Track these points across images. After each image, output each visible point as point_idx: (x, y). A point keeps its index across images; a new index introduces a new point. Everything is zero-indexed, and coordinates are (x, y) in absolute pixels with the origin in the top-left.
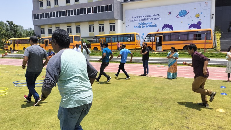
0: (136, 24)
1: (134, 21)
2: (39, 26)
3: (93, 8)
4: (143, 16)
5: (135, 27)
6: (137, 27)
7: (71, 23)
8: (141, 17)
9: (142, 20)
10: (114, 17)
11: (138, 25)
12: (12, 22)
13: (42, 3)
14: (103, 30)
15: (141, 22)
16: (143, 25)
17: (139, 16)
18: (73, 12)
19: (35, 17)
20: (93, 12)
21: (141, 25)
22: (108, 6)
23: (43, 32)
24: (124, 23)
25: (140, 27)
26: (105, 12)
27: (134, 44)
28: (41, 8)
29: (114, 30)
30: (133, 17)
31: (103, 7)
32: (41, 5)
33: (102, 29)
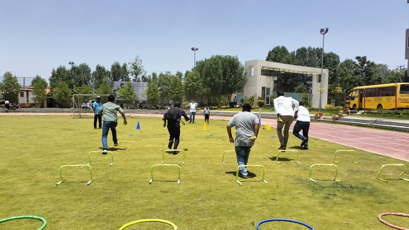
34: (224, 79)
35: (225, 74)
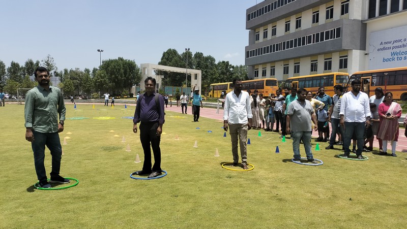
0: (387, 54)
1: (384, 49)
2: (253, 66)
3: (314, 35)
4: (400, 41)
5: (384, 60)
6: (388, 60)
7: (288, 59)
8: (396, 41)
9: (398, 47)
10: (341, 47)
11: (390, 57)
12: (228, 62)
13: (259, 34)
14: (330, 68)
15: (395, 50)
16: (399, 56)
17: (392, 40)
18: (290, 44)
19: (248, 54)
20: (314, 42)
21: (396, 57)
22: (334, 29)
23: (257, 74)
24: (366, 54)
25: (393, 59)
26: (330, 40)
28: (257, 42)
29: (346, 66)
30: (381, 44)
31: (327, 33)
32: (258, 38)
34: (125, 76)
35: (125, 73)
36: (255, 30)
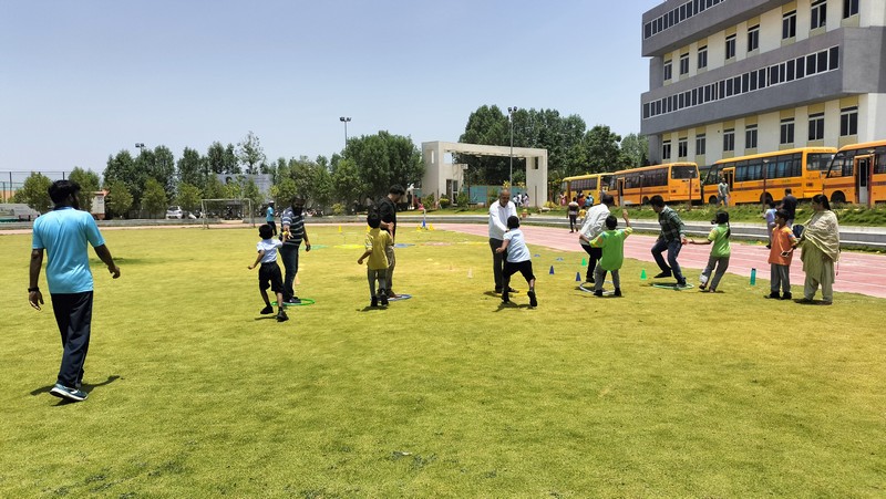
2: (660, 135)
3: (783, 66)
7: (733, 119)
10: (841, 89)
12: (607, 129)
13: (670, 66)
14: (821, 136)
18: (733, 86)
19: (647, 110)
20: (782, 80)
22: (826, 52)
23: (666, 153)
26: (816, 74)
27: (800, 185)
28: (666, 83)
29: (854, 131)
31: (811, 59)
32: (668, 75)
33: (816, 131)
34: (392, 169)
35: (392, 162)
36: (662, 57)
